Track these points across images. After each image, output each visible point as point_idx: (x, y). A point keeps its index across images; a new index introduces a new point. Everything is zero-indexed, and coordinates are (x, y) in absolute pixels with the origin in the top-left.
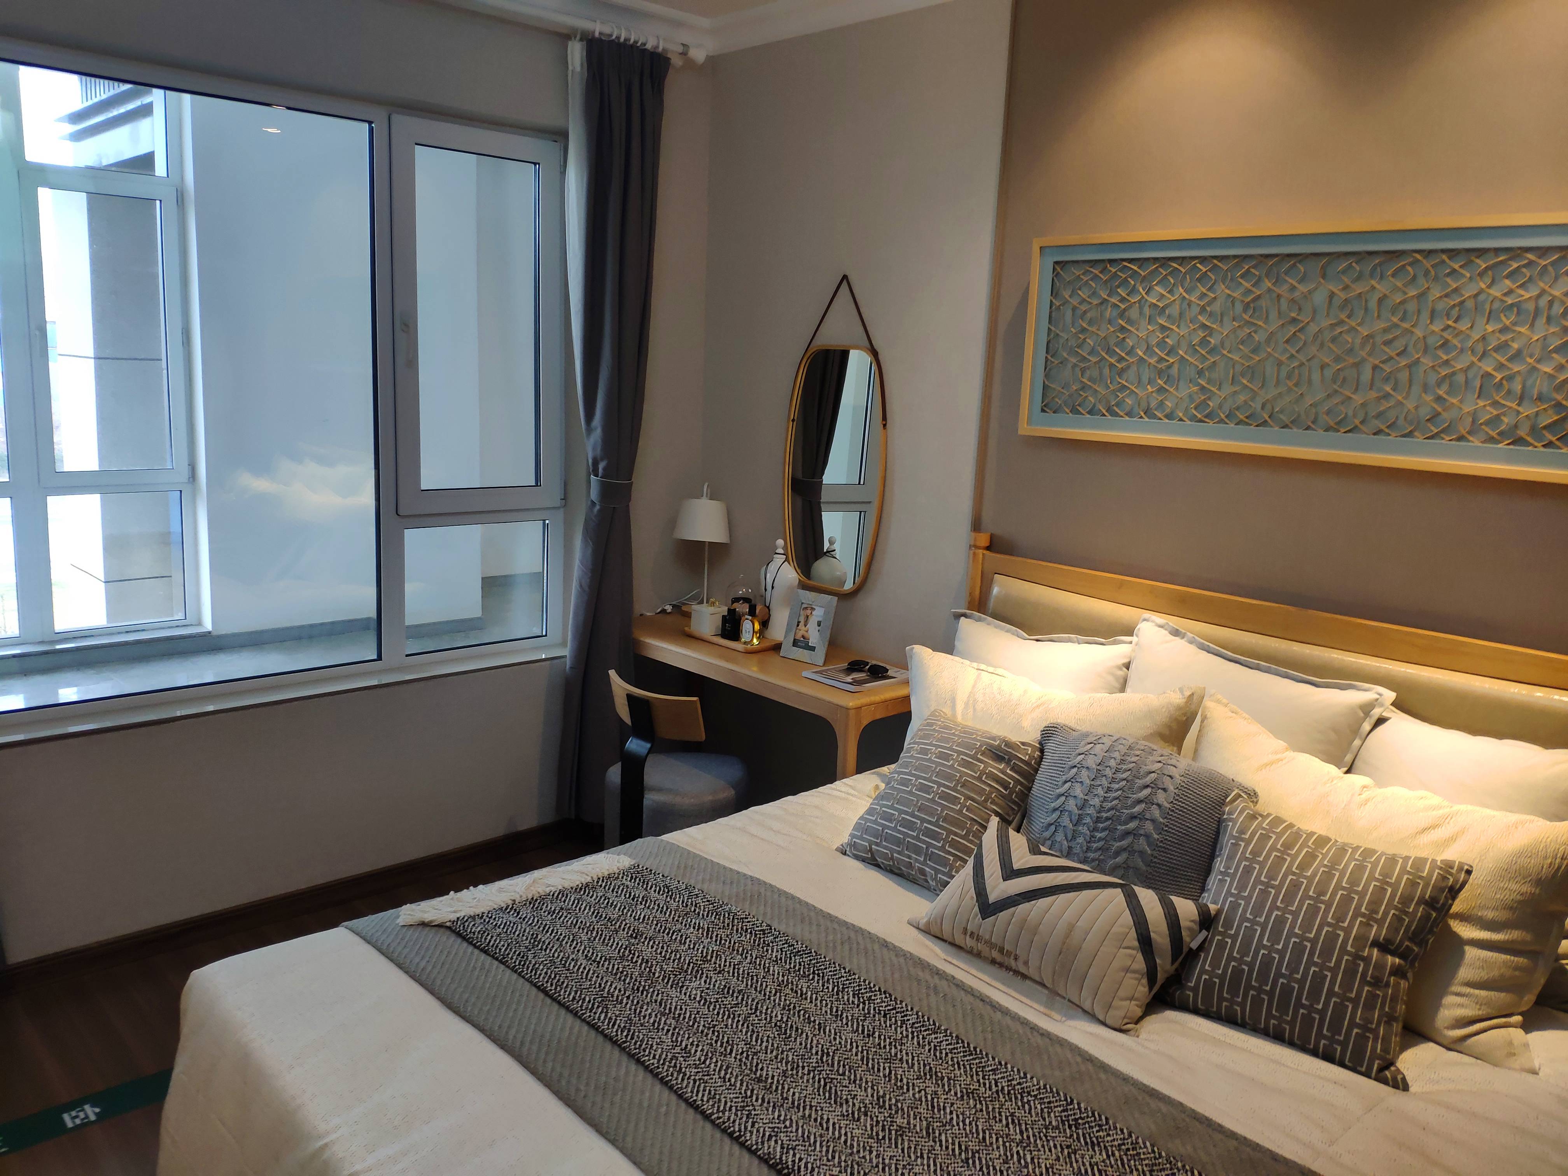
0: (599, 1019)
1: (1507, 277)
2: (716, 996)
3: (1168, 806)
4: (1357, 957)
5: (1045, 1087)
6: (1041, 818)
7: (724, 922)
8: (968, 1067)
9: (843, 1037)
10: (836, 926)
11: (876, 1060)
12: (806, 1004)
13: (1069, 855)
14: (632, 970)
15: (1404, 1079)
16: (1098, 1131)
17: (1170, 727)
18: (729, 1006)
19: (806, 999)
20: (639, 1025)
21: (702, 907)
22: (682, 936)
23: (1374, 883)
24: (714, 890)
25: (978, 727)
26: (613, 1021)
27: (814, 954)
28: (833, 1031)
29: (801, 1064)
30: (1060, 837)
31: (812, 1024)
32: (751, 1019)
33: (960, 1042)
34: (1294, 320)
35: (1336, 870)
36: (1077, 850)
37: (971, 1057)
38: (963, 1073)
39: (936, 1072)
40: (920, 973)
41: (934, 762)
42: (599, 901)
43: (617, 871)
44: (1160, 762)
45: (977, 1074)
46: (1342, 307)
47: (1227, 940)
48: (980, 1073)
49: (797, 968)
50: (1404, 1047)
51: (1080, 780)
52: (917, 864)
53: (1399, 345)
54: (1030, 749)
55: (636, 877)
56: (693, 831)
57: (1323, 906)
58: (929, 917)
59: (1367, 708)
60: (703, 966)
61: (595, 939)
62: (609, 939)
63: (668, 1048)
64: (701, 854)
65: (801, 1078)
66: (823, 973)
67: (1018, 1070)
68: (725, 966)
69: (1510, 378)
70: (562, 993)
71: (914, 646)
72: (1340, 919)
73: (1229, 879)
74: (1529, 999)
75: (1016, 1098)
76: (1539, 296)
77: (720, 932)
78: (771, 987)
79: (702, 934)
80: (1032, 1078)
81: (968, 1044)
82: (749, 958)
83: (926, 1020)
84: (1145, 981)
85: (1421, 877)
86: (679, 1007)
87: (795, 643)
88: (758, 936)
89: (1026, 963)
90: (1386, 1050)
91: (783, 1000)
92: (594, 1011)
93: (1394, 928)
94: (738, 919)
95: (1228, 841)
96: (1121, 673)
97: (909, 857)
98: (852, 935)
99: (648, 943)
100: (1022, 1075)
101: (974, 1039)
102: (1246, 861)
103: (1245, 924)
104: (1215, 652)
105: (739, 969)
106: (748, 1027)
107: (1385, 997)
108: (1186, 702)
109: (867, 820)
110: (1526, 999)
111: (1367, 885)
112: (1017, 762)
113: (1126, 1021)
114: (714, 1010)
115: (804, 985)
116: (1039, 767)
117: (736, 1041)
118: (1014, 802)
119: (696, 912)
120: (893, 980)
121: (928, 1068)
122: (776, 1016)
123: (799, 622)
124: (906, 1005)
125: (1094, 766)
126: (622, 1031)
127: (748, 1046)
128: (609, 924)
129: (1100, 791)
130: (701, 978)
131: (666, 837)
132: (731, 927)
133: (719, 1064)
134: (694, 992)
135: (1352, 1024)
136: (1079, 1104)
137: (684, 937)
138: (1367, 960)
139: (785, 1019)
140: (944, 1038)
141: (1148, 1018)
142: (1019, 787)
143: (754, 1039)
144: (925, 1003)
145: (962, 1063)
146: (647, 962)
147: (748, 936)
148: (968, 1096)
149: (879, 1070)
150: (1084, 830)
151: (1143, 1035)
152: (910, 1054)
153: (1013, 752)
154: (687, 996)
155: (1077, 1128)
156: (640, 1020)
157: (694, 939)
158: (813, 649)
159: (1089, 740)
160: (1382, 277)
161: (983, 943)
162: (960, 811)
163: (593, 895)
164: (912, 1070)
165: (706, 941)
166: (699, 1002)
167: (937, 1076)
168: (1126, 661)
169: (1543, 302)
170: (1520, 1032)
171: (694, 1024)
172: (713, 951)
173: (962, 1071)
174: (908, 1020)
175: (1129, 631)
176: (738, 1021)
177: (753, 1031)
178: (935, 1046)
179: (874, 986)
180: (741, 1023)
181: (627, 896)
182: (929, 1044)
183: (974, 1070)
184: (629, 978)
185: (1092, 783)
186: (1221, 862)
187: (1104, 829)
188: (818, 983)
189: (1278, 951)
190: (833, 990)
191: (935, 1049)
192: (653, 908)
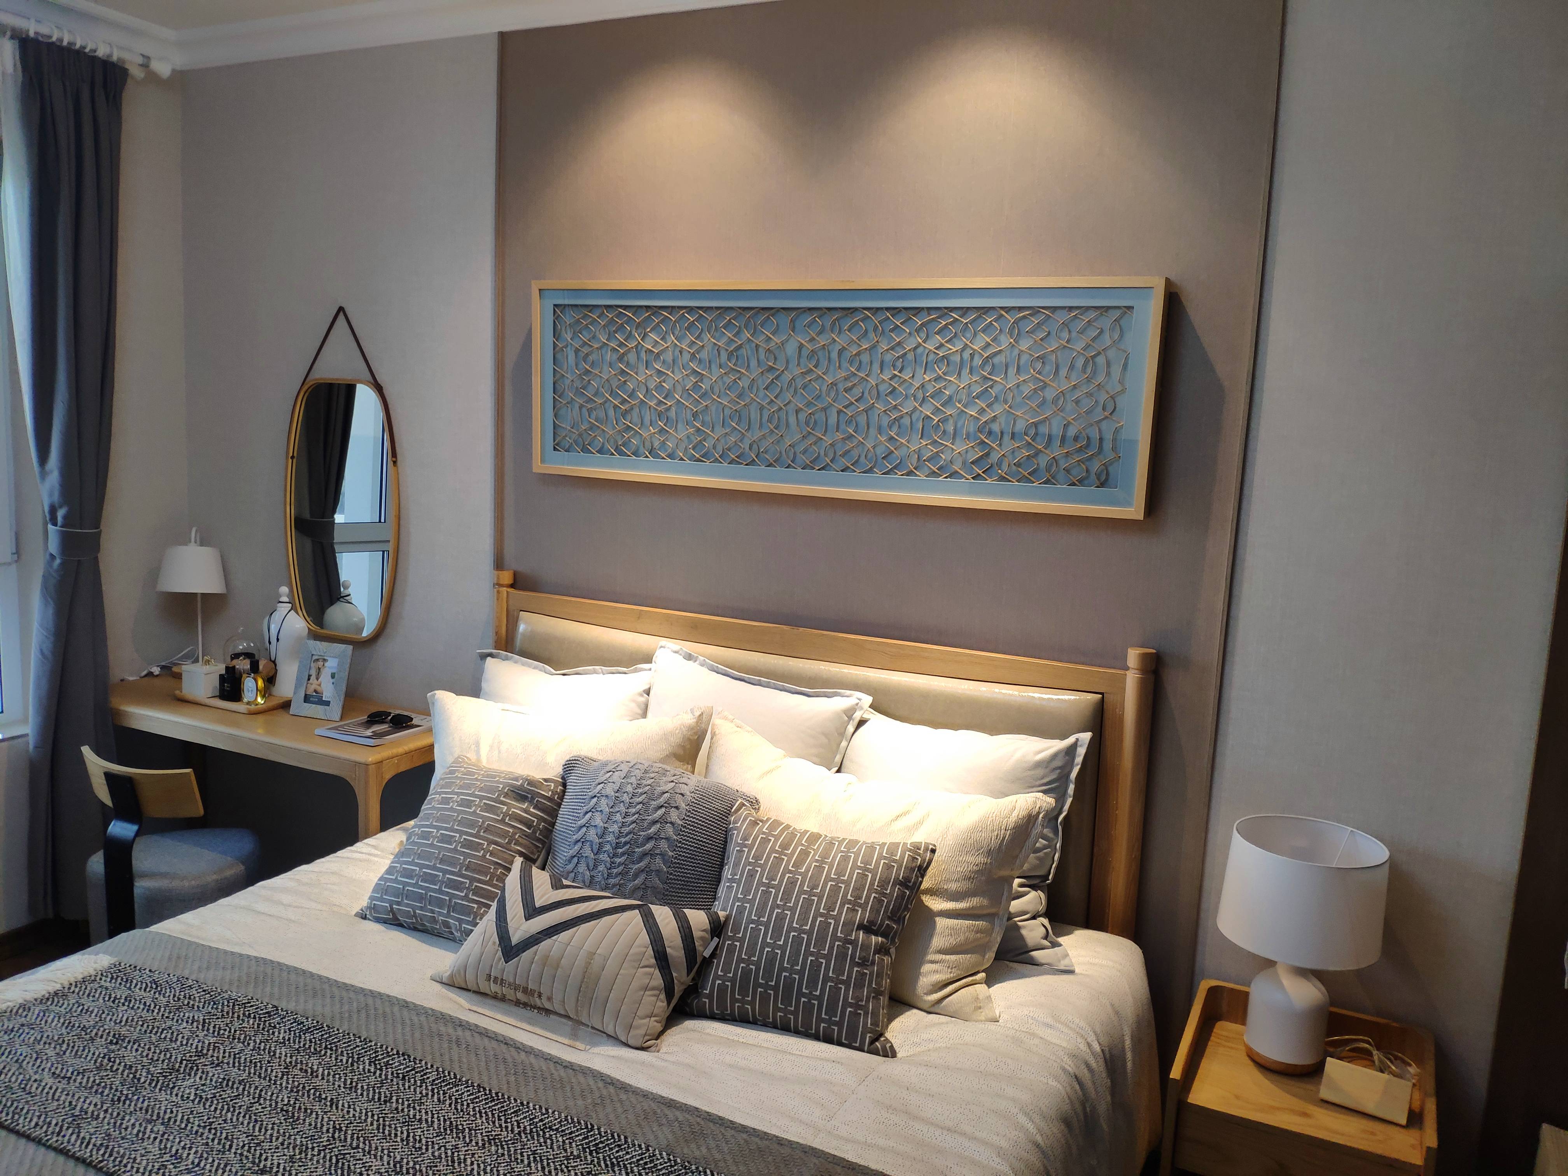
0: (69, 1142)
1: (937, 333)
2: (213, 1091)
3: (680, 823)
4: (847, 941)
5: (566, 1120)
6: (564, 852)
7: (222, 1011)
8: (490, 1114)
9: (358, 1109)
10: (352, 995)
11: (393, 1126)
12: (317, 1082)
13: (591, 885)
14: (112, 1080)
15: (892, 1047)
16: (617, 1152)
17: (683, 747)
18: (229, 1099)
19: (317, 1076)
20: (119, 1139)
21: (197, 999)
22: (172, 1033)
23: (857, 871)
24: (211, 978)
25: (503, 768)
26: (87, 1141)
27: (326, 1028)
28: (346, 1105)
29: (310, 1146)
30: (582, 868)
31: (323, 1101)
32: (254, 1108)
33: (482, 1090)
34: (771, 369)
35: (826, 863)
36: (599, 878)
37: (493, 1103)
38: (485, 1121)
39: (457, 1125)
40: (442, 1028)
41: (455, 811)
42: (71, 1009)
43: (94, 973)
44: (672, 781)
45: (500, 1120)
46: (810, 357)
47: (736, 943)
48: (502, 1118)
49: (307, 1046)
50: (891, 1018)
51: (600, 809)
52: (440, 918)
53: (857, 391)
54: (553, 784)
55: (118, 976)
56: (189, 917)
57: (816, 899)
58: (452, 968)
59: (849, 713)
60: (198, 1062)
61: (64, 1053)
62: (83, 1050)
63: (155, 1157)
64: (197, 941)
65: (311, 1160)
66: (336, 1046)
67: (541, 1107)
68: (224, 1057)
69: (944, 421)
70: (21, 1121)
71: (436, 692)
72: (830, 909)
73: (735, 885)
74: (991, 955)
75: (538, 1135)
76: (963, 350)
77: (217, 1022)
78: (278, 1071)
79: (197, 1027)
80: (553, 1112)
81: (490, 1090)
82: (252, 1044)
83: (447, 1074)
84: (663, 996)
85: (895, 861)
86: (169, 1111)
87: (307, 699)
88: (263, 1019)
89: (549, 999)
90: (875, 1023)
91: (290, 1082)
92: (62, 1134)
93: (875, 910)
94: (239, 1005)
95: (733, 850)
96: (642, 699)
97: (433, 912)
98: (370, 1001)
99: (132, 1047)
100: (544, 1111)
101: (494, 1084)
102: (749, 865)
103: (751, 925)
104: (724, 672)
105: (240, 1058)
106: (250, 1117)
107: (871, 974)
108: (697, 722)
109: (386, 880)
110: (987, 957)
111: (852, 875)
112: (540, 800)
113: (647, 1038)
114: (210, 1106)
115: (314, 1061)
116: (562, 801)
117: (237, 1134)
118: (539, 840)
119: (190, 1005)
120: (413, 1040)
121: (448, 1123)
122: (282, 1100)
123: (310, 676)
124: (426, 1063)
125: (613, 793)
126: (98, 1150)
127: (250, 1138)
128: (83, 1033)
129: (618, 817)
130: (196, 1074)
131: (154, 928)
132: (231, 1014)
133: (216, 1164)
134: (188, 1091)
135: (846, 1004)
136: (599, 1129)
137: (175, 1034)
138: (854, 943)
139: (292, 1102)
140: (466, 1090)
141: (669, 1031)
142: (543, 824)
143: (257, 1129)
144: (447, 1057)
145: (483, 1111)
146: (131, 1067)
147: (251, 1022)
148: (490, 1143)
149: (396, 1135)
150: (604, 857)
151: (664, 1049)
152: (429, 1112)
153: (536, 790)
154: (179, 1098)
155: (598, 1153)
156: (120, 1133)
157: (187, 1034)
158: (327, 703)
159: (608, 769)
160: (840, 332)
161: (507, 986)
162: (484, 856)
163: (63, 1004)
164: (432, 1128)
165: (201, 1035)
166: (193, 1101)
167: (457, 1129)
168: (647, 687)
169: (966, 355)
170: (984, 986)
171: (186, 1125)
172: (210, 1043)
173: (484, 1119)
174: (428, 1078)
175: (648, 658)
176: (240, 1113)
177: (256, 1121)
178: (456, 1099)
179: (392, 1049)
180: (242, 1115)
181: (107, 999)
182: (450, 1098)
183: (496, 1115)
184: (108, 1089)
185: (611, 810)
186: (729, 869)
187: (623, 854)
188: (331, 1057)
189: (779, 947)
190: (347, 1062)
191: (456, 1102)
192: (138, 1008)
